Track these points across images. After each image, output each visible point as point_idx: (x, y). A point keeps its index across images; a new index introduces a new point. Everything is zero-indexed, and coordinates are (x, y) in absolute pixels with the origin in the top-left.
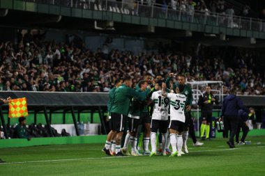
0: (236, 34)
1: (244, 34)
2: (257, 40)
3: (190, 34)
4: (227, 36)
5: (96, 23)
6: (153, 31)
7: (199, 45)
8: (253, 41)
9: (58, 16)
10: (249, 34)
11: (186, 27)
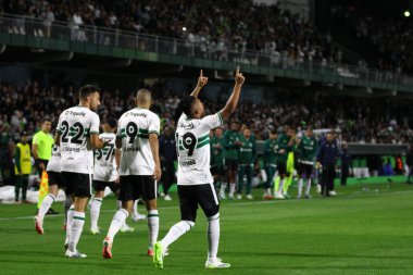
0: (353, 83)
1: (360, 83)
2: (374, 89)
3: (308, 84)
4: (345, 86)
5: (216, 73)
6: (272, 80)
7: (317, 94)
8: (370, 91)
9: (178, 66)
10: (366, 83)
11: (304, 76)
